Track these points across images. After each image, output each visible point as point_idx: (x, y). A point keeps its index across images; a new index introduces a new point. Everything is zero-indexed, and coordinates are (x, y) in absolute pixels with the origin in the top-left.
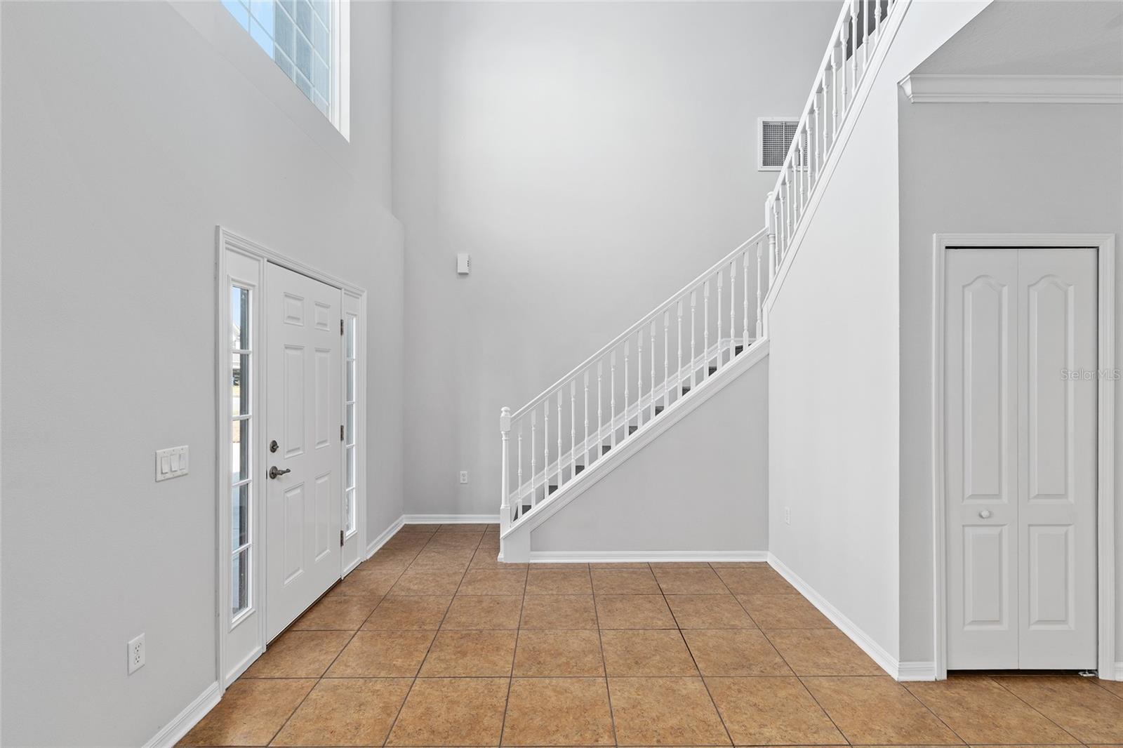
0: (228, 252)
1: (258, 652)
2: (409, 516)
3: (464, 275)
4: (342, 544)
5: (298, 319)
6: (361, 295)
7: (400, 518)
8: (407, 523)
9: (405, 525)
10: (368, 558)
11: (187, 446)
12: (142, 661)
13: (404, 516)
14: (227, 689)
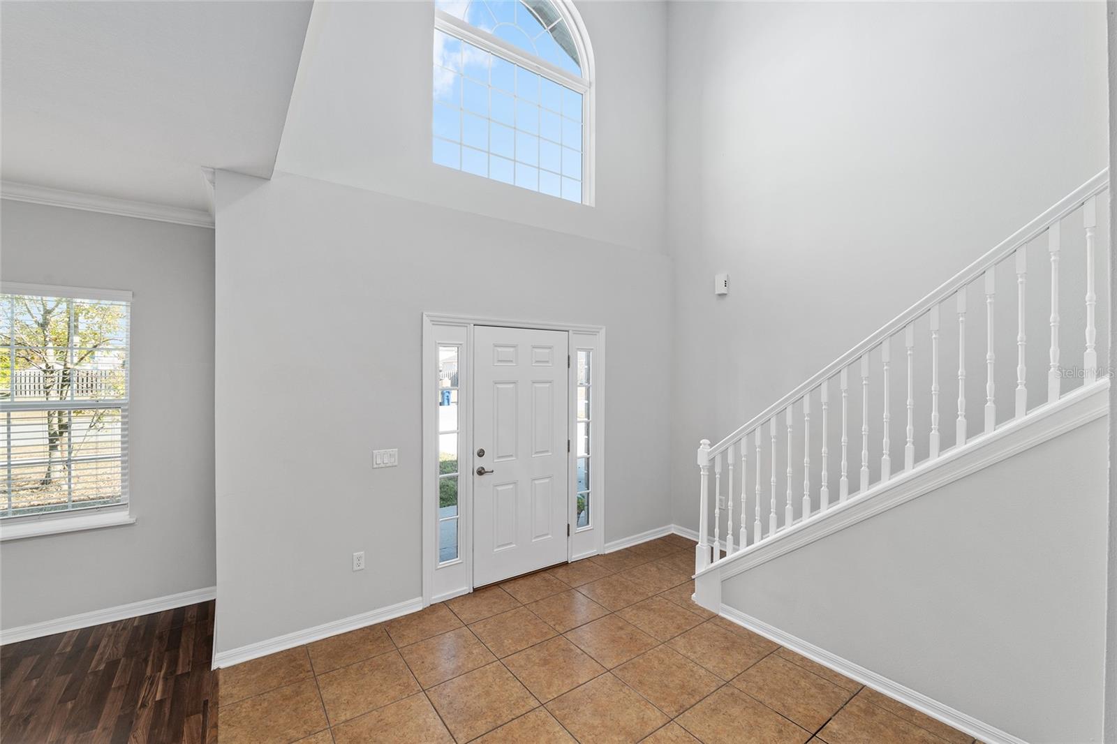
0: (434, 326)
1: (464, 591)
2: (676, 526)
3: (722, 295)
4: (568, 535)
5: (512, 361)
6: (598, 332)
7: (669, 526)
8: (675, 533)
9: (673, 534)
10: (606, 553)
11: (397, 450)
12: (362, 566)
13: (673, 525)
14: (431, 605)
